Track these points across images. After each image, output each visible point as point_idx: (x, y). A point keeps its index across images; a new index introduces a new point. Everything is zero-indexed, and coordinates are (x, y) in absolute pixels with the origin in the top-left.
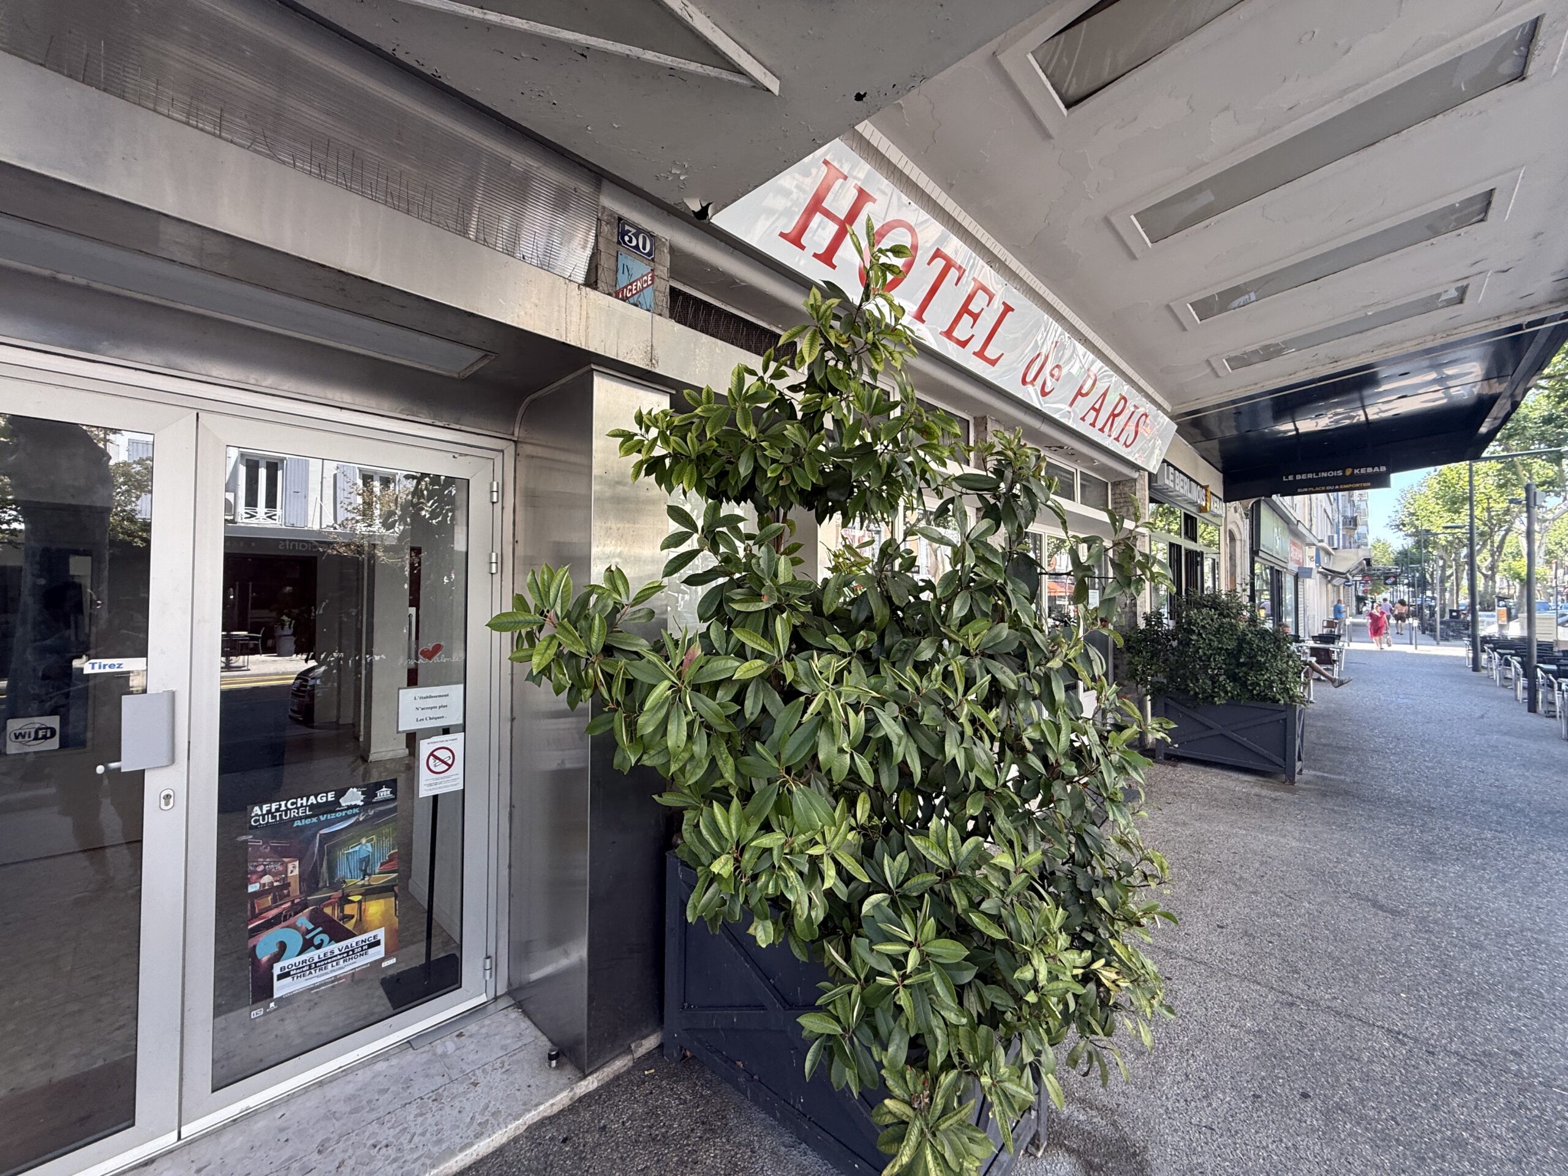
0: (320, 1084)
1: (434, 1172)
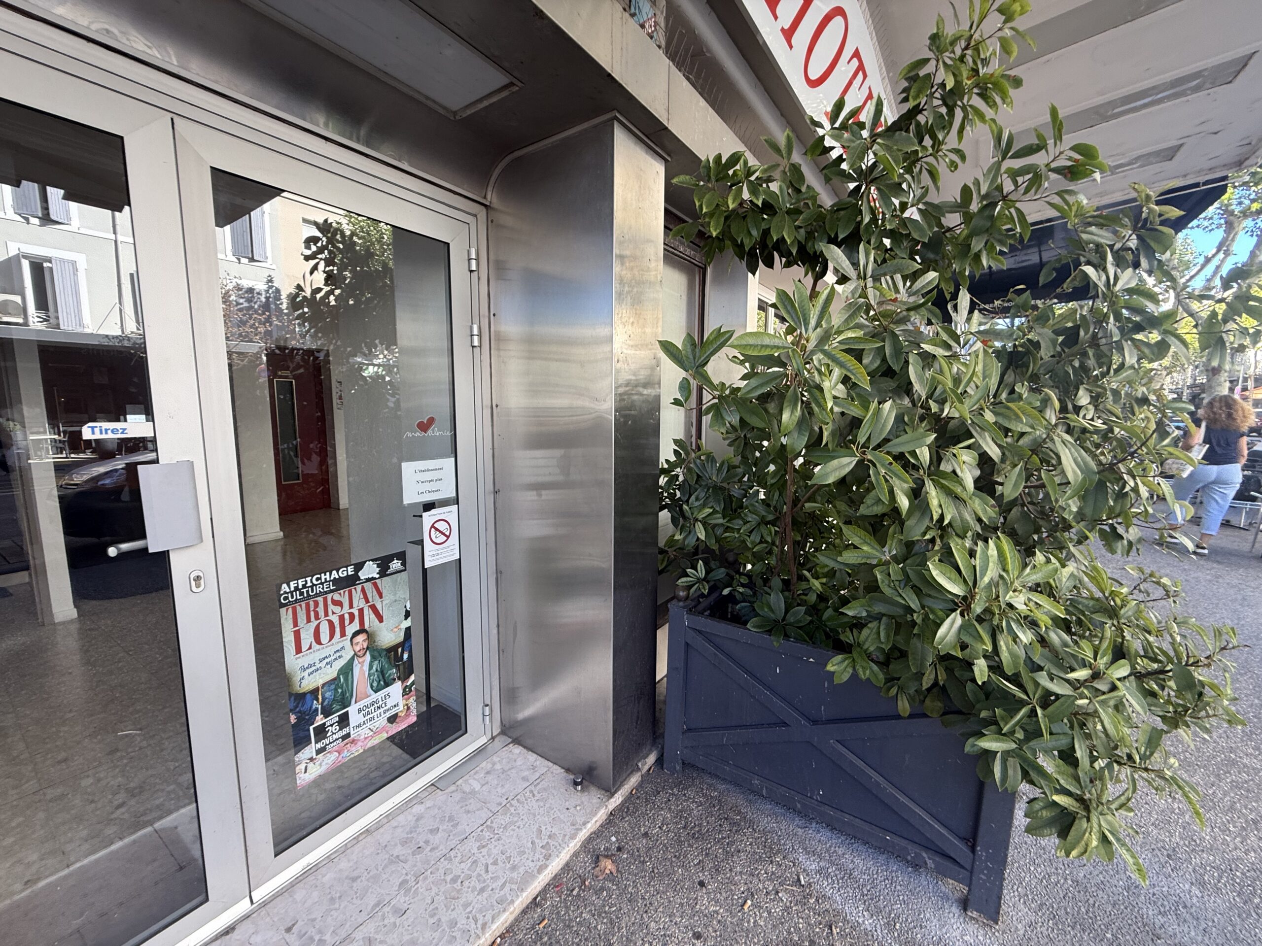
1: (525, 894)
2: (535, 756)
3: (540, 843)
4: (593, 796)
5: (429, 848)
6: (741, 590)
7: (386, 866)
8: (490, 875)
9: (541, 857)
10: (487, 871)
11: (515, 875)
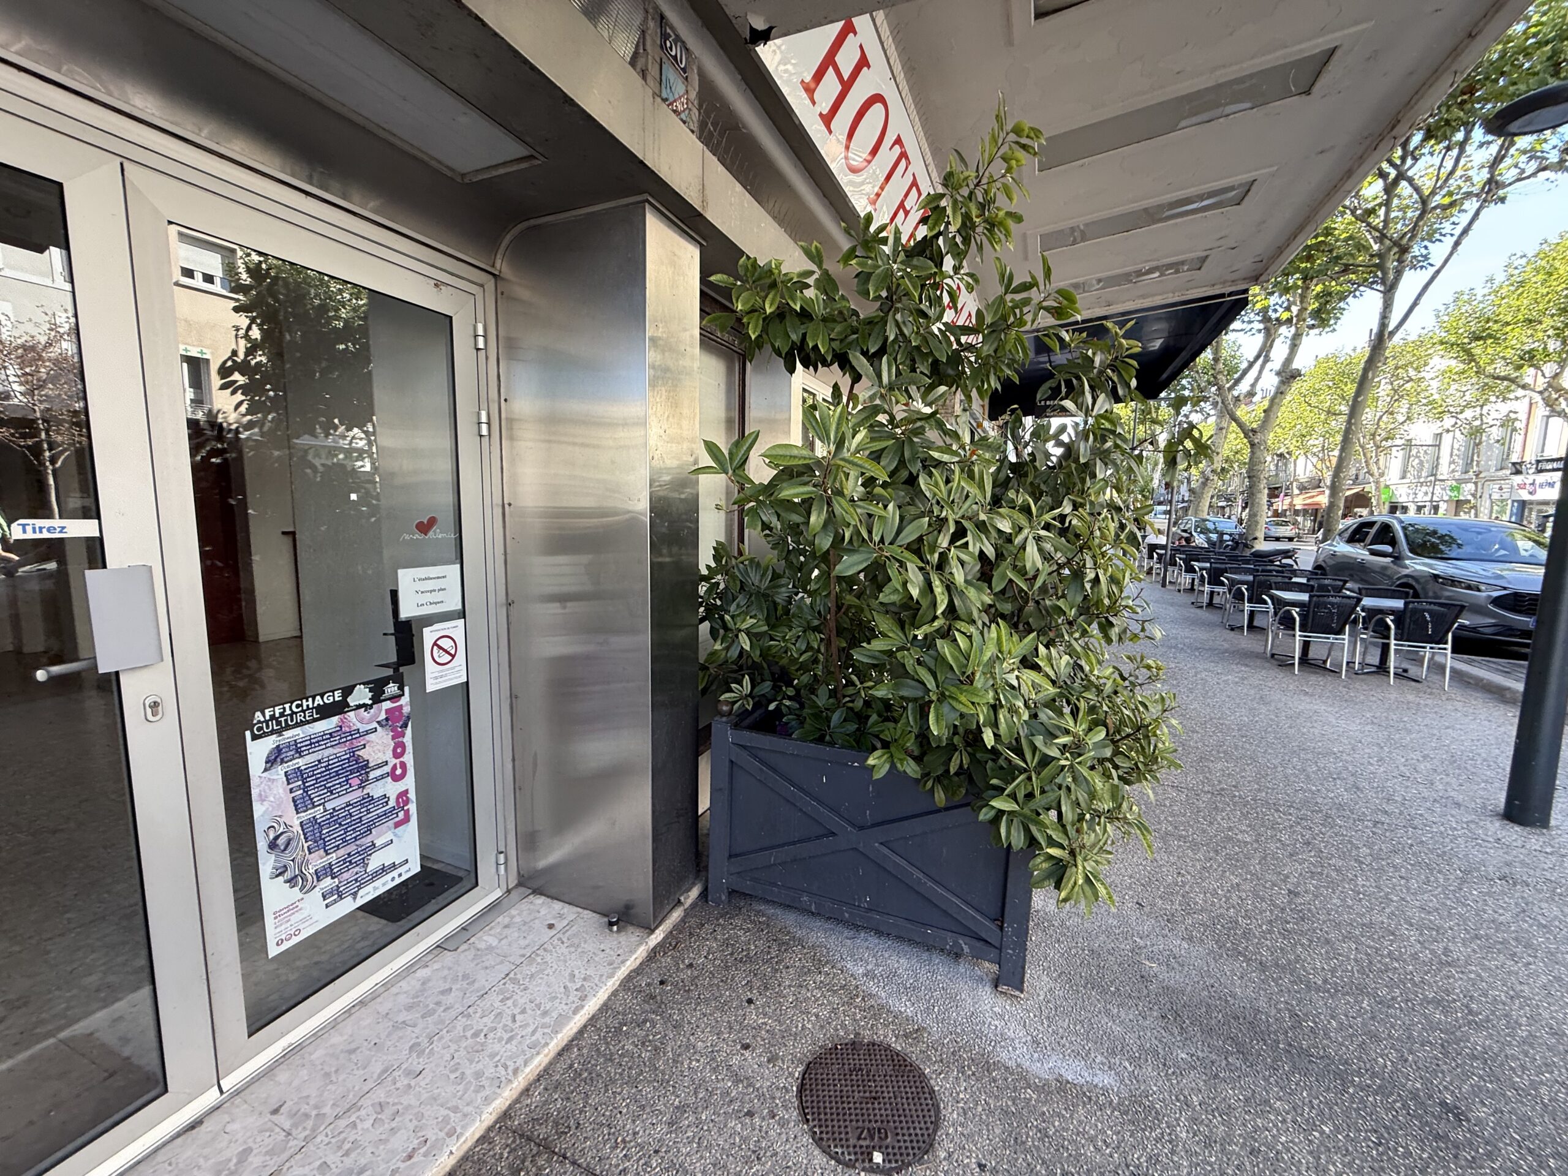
0: (362, 1003)
1: (560, 1036)
2: (561, 904)
3: (572, 986)
4: (631, 936)
5: (442, 1009)
6: (787, 703)
7: (389, 1035)
8: (518, 1024)
9: (576, 1000)
10: (514, 1021)
11: (547, 1020)
